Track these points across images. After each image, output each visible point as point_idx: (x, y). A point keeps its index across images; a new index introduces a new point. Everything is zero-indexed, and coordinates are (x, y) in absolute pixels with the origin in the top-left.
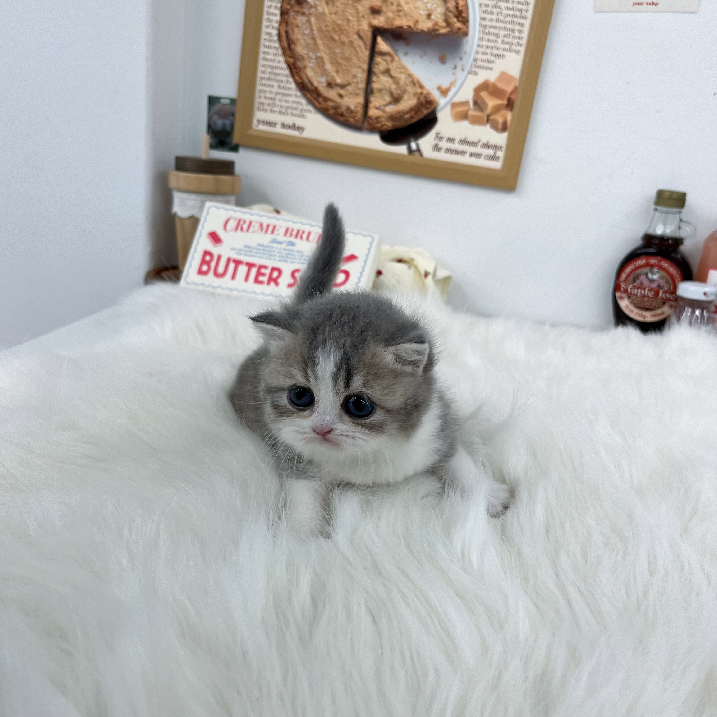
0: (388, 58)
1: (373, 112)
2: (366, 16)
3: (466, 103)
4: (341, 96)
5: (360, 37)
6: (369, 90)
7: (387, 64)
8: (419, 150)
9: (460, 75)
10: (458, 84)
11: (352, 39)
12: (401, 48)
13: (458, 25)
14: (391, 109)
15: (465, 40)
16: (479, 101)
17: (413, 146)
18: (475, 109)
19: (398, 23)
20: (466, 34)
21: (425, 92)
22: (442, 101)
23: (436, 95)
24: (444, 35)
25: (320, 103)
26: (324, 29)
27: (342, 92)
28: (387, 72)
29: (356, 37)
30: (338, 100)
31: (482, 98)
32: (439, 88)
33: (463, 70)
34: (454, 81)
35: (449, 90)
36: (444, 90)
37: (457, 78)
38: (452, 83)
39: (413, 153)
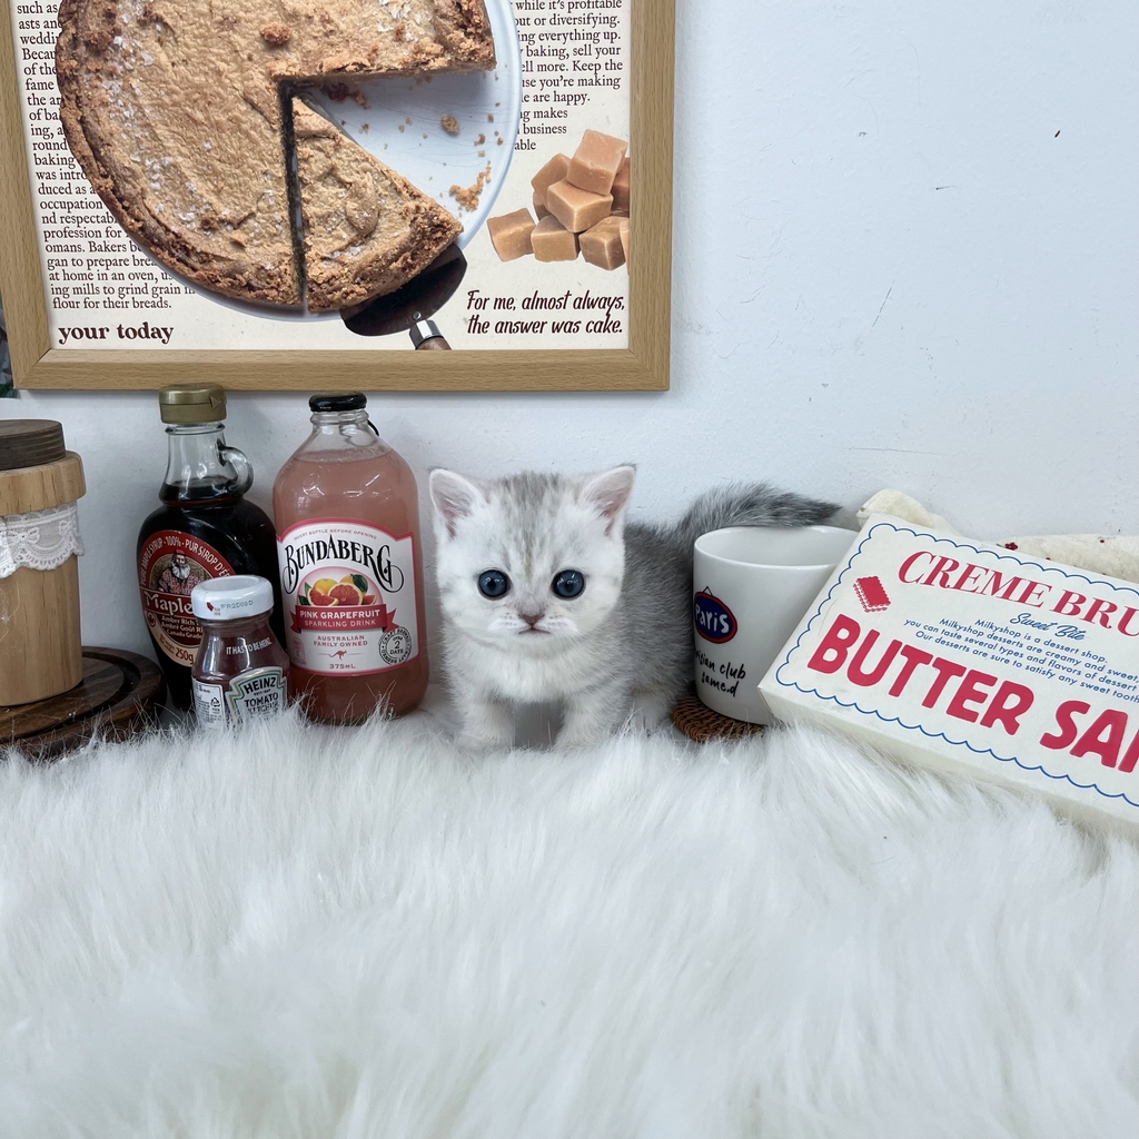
0: (328, 143)
1: (317, 270)
2: (255, 57)
3: (521, 215)
4: (238, 245)
5: (254, 107)
6: (299, 223)
7: (328, 157)
8: (437, 337)
9: (497, 156)
10: (495, 177)
11: (237, 113)
12: (353, 117)
13: (469, 44)
14: (357, 256)
15: (491, 74)
16: (549, 207)
17: (424, 328)
18: (543, 227)
19: (332, 60)
20: (491, 62)
21: (424, 206)
22: (467, 220)
23: (450, 209)
24: (442, 70)
25: (195, 270)
26: (167, 99)
27: (238, 235)
28: (331, 172)
29: (244, 107)
30: (234, 255)
31: (553, 196)
32: (454, 192)
33: (500, 142)
34: (485, 171)
35: (478, 192)
36: (467, 194)
37: (489, 163)
38: (481, 176)
39: (426, 344)
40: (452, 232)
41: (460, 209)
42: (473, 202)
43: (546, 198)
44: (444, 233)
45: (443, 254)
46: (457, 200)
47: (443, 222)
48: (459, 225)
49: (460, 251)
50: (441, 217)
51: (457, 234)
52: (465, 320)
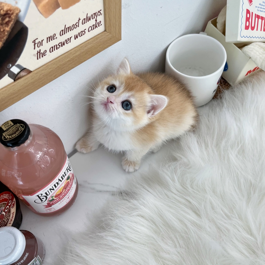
8: (23, 69)
39: (19, 76)
40: (15, 15)
44: (10, 17)
45: (13, 29)
47: (7, 11)
48: (17, 9)
49: (22, 23)
50: (5, 8)
51: (17, 14)
52: (34, 55)
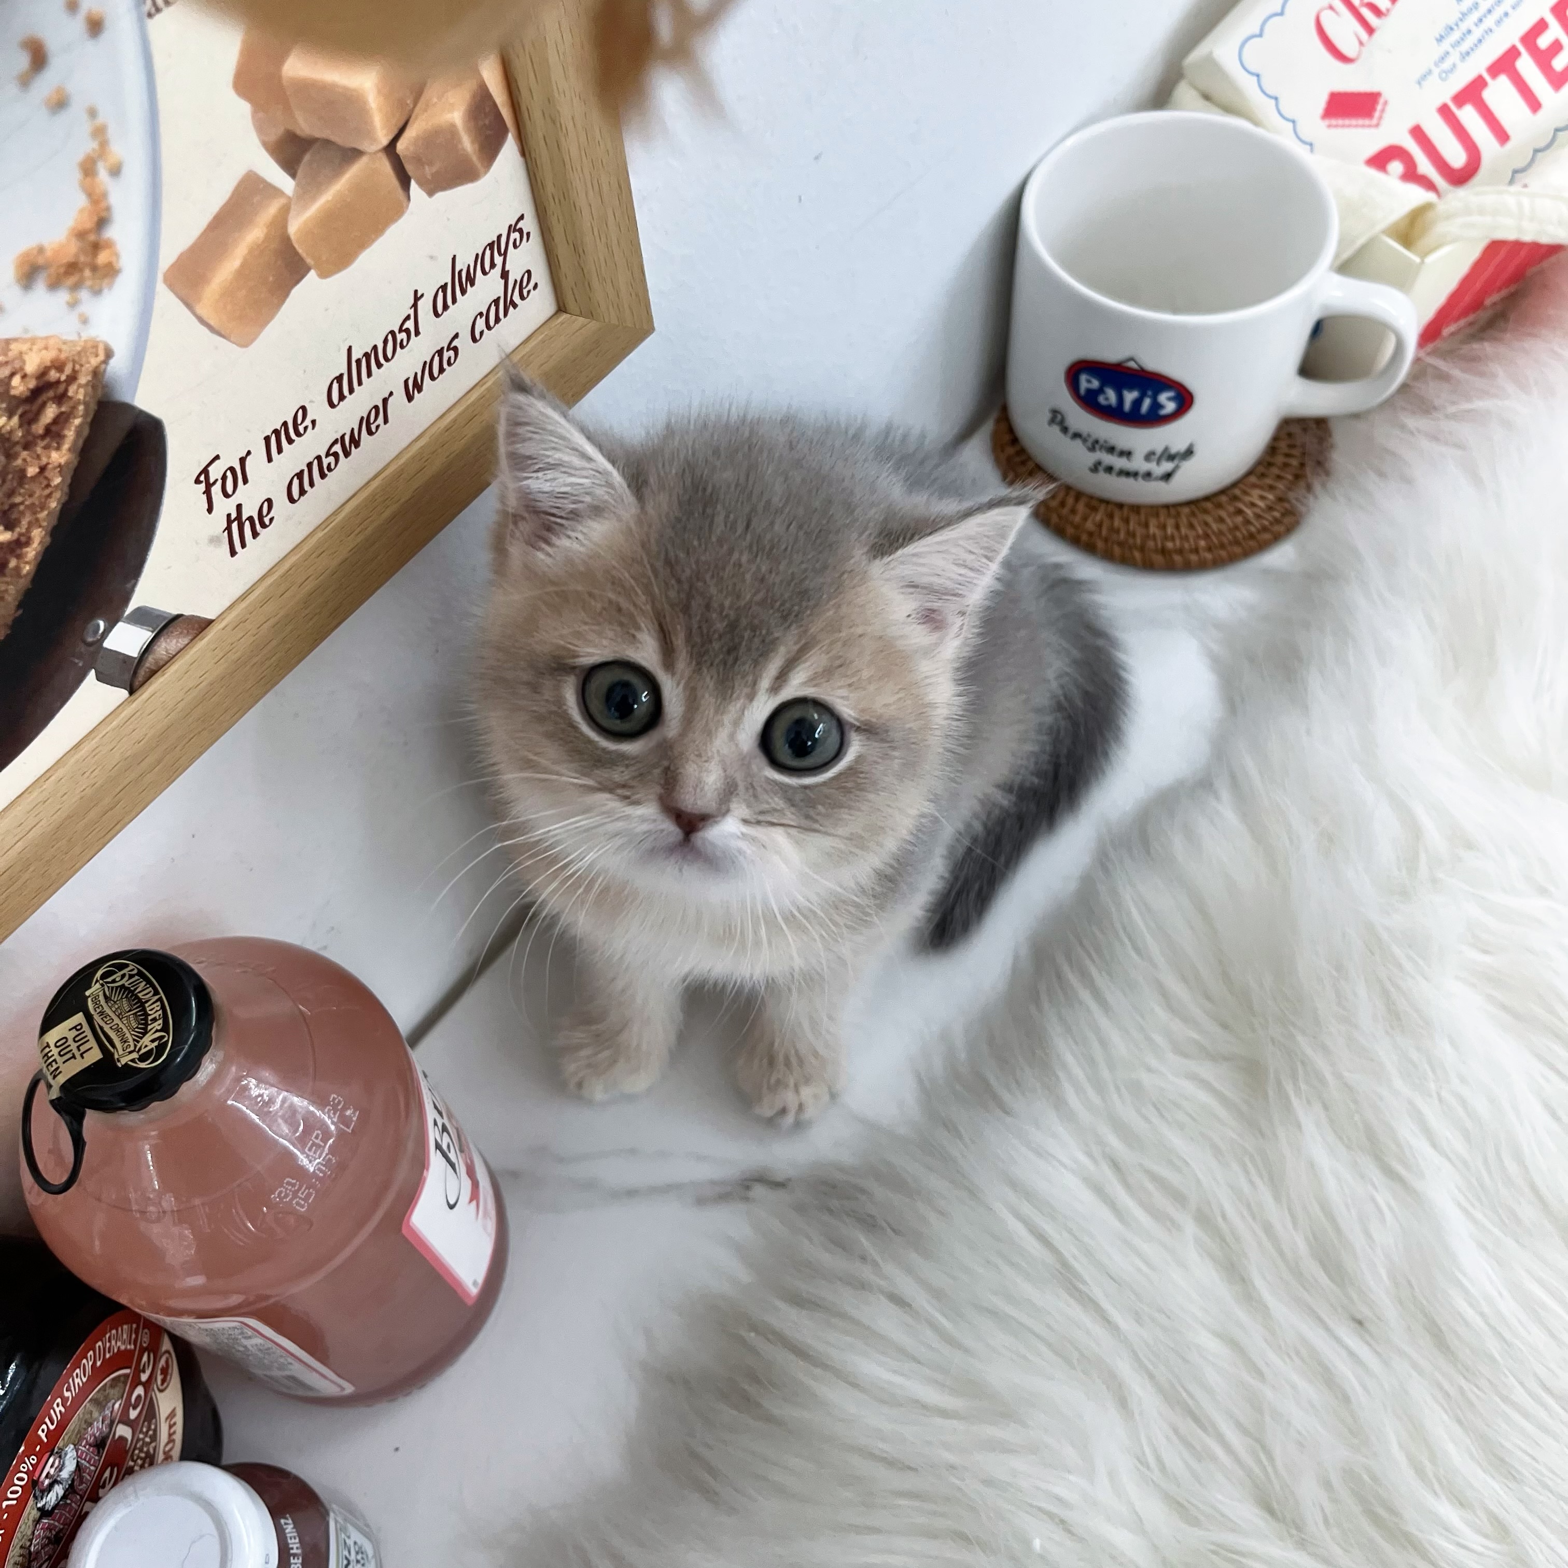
3: (243, 201)
8: (166, 626)
10: (129, 144)
16: (305, 126)
17: (126, 639)
22: (108, 319)
23: (46, 325)
31: (306, 88)
32: (30, 270)
33: (95, 26)
34: (91, 146)
35: (102, 222)
36: (72, 249)
37: (92, 113)
38: (88, 169)
40: (83, 379)
41: (73, 305)
42: (102, 258)
43: (287, 108)
44: (61, 398)
45: (85, 451)
46: (54, 285)
47: (42, 374)
48: (93, 346)
49: (128, 408)
50: (32, 365)
51: (96, 373)
52: (214, 540)
